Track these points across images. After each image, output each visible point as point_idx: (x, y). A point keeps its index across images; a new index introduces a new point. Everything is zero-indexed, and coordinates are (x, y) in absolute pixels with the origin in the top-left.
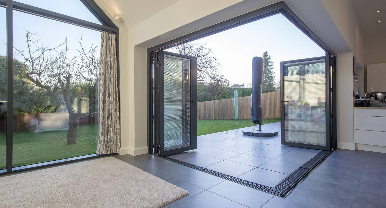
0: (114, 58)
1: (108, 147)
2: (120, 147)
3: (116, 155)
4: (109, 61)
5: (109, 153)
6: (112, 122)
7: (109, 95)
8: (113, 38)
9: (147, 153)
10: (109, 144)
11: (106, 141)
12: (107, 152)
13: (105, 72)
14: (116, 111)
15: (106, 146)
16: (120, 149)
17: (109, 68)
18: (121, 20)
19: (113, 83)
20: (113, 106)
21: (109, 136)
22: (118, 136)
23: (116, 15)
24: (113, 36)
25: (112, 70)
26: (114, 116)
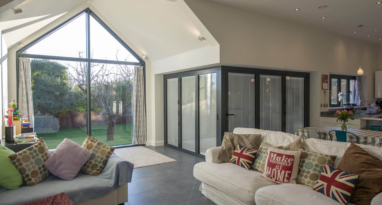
0: (142, 82)
1: (139, 140)
2: (146, 141)
3: (144, 145)
4: (139, 84)
5: (140, 144)
6: (141, 124)
7: (139, 107)
8: (141, 69)
9: (164, 145)
10: (140, 138)
11: (138, 136)
12: (139, 143)
13: (137, 92)
14: (144, 117)
15: (138, 140)
16: (147, 142)
17: (139, 89)
18: (147, 58)
19: (142, 99)
20: (142, 114)
21: (140, 133)
22: (145, 133)
23: (143, 55)
24: (142, 68)
25: (141, 90)
26: (142, 120)
